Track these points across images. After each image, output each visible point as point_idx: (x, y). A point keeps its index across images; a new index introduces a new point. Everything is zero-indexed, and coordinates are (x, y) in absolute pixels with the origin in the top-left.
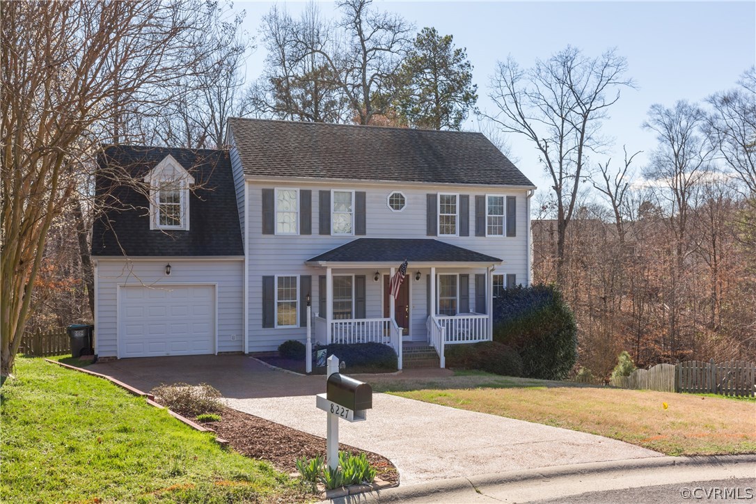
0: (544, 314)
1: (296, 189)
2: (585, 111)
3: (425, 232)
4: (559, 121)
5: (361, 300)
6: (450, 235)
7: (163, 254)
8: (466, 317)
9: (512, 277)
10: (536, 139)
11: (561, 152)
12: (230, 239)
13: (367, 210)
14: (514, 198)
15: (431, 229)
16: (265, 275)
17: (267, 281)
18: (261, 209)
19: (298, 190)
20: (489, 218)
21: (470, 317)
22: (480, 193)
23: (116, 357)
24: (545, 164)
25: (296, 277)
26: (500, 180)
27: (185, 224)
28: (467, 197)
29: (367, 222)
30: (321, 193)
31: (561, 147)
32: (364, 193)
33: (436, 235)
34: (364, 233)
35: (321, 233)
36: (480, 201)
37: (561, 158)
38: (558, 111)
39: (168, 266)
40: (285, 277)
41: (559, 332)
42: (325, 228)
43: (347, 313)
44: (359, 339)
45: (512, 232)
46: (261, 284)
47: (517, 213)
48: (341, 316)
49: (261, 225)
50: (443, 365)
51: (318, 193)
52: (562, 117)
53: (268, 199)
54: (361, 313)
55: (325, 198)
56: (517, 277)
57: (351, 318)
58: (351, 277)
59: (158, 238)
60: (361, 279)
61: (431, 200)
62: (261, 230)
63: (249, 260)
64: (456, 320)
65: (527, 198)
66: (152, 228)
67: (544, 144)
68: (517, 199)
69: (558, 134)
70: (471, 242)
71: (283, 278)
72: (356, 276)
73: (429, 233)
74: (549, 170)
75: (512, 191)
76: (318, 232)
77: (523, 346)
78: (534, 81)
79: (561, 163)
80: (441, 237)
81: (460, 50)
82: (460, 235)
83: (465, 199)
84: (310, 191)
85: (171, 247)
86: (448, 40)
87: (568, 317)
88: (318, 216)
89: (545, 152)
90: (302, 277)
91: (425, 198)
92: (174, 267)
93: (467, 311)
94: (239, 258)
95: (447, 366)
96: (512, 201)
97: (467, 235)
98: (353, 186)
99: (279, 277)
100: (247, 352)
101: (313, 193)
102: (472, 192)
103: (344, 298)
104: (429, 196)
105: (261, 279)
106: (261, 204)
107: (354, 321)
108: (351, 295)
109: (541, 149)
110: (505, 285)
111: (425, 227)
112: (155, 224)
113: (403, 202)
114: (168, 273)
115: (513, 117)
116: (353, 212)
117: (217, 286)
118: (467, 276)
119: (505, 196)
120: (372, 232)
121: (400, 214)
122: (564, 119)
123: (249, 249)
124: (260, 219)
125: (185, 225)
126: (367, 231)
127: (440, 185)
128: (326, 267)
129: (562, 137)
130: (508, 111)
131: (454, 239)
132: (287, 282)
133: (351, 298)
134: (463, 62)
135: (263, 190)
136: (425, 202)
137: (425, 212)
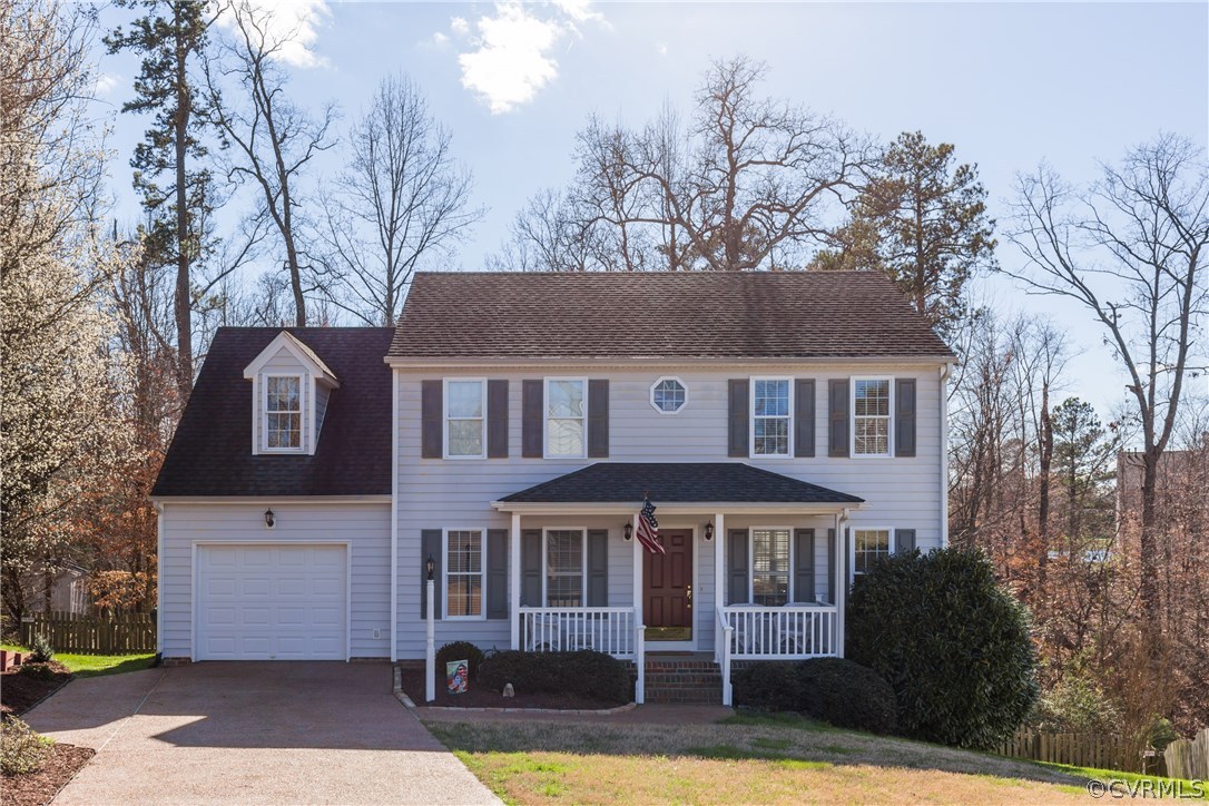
0: (948, 607)
1: (480, 379)
2: (1194, 247)
3: (726, 451)
4: (1149, 272)
5: (599, 574)
6: (776, 456)
7: (260, 494)
8: (805, 610)
9: (906, 536)
10: (1095, 303)
11: (1153, 326)
12: (376, 467)
13: (612, 413)
14: (913, 382)
15: (737, 443)
16: (425, 528)
17: (430, 539)
18: (419, 414)
19: (484, 380)
20: (859, 424)
21: (813, 610)
22: (839, 375)
23: (190, 659)
24: (1114, 346)
25: (480, 533)
26: (883, 348)
27: (308, 444)
28: (812, 382)
29: (610, 434)
30: (526, 383)
31: (1153, 317)
32: (606, 383)
33: (746, 454)
34: (606, 454)
35: (525, 455)
36: (838, 390)
37: (1154, 337)
38: (1147, 254)
39: (269, 513)
40: (462, 532)
41: (981, 646)
42: (533, 446)
43: (574, 598)
44: (580, 643)
45: (906, 447)
46: (418, 544)
47: (918, 411)
48: (561, 602)
49: (419, 442)
50: (727, 699)
51: (521, 384)
52: (1155, 263)
53: (432, 396)
54: (600, 596)
55: (533, 392)
56: (917, 535)
57: (580, 605)
58: (580, 532)
59: (261, 468)
60: (599, 537)
61: (738, 392)
62: (419, 451)
63: (399, 502)
64: (784, 615)
65: (940, 381)
66: (255, 452)
67: (1111, 312)
68: (919, 385)
69: (1148, 294)
70: (818, 468)
71: (456, 532)
72: (589, 531)
73: (732, 452)
74: (1121, 357)
75: (907, 369)
76: (521, 454)
77: (902, 672)
78: (1086, 199)
79: (1153, 345)
80: (755, 459)
81: (967, 167)
82: (796, 456)
83: (805, 389)
84: (506, 383)
85: (275, 481)
86: (945, 151)
87: (1006, 614)
88: (521, 426)
89: (1113, 326)
90: (491, 533)
91: (725, 386)
92: (279, 515)
93: (811, 600)
94: (381, 499)
95: (736, 701)
96: (907, 389)
97: (812, 454)
98: (583, 370)
99: (450, 533)
100: (394, 659)
101: (511, 386)
102: (822, 374)
103: (568, 571)
104: (732, 383)
105: (419, 535)
106: (420, 407)
107: (585, 610)
108: (580, 565)
109: (1105, 320)
110: (892, 550)
111: (725, 442)
112: (261, 444)
113: (681, 396)
114: (271, 523)
115: (1051, 268)
116: (585, 416)
117: (349, 546)
118: (811, 532)
119: (891, 379)
120: (621, 451)
121: (675, 417)
122: (1158, 268)
123: (399, 484)
124: (419, 433)
125: (306, 446)
126: (612, 450)
127: (753, 362)
128: (510, 513)
129: (1155, 299)
130: (1042, 260)
131: (782, 462)
132: (464, 541)
133: (581, 570)
134: (969, 186)
135: (424, 382)
136: (725, 395)
137: (725, 413)
